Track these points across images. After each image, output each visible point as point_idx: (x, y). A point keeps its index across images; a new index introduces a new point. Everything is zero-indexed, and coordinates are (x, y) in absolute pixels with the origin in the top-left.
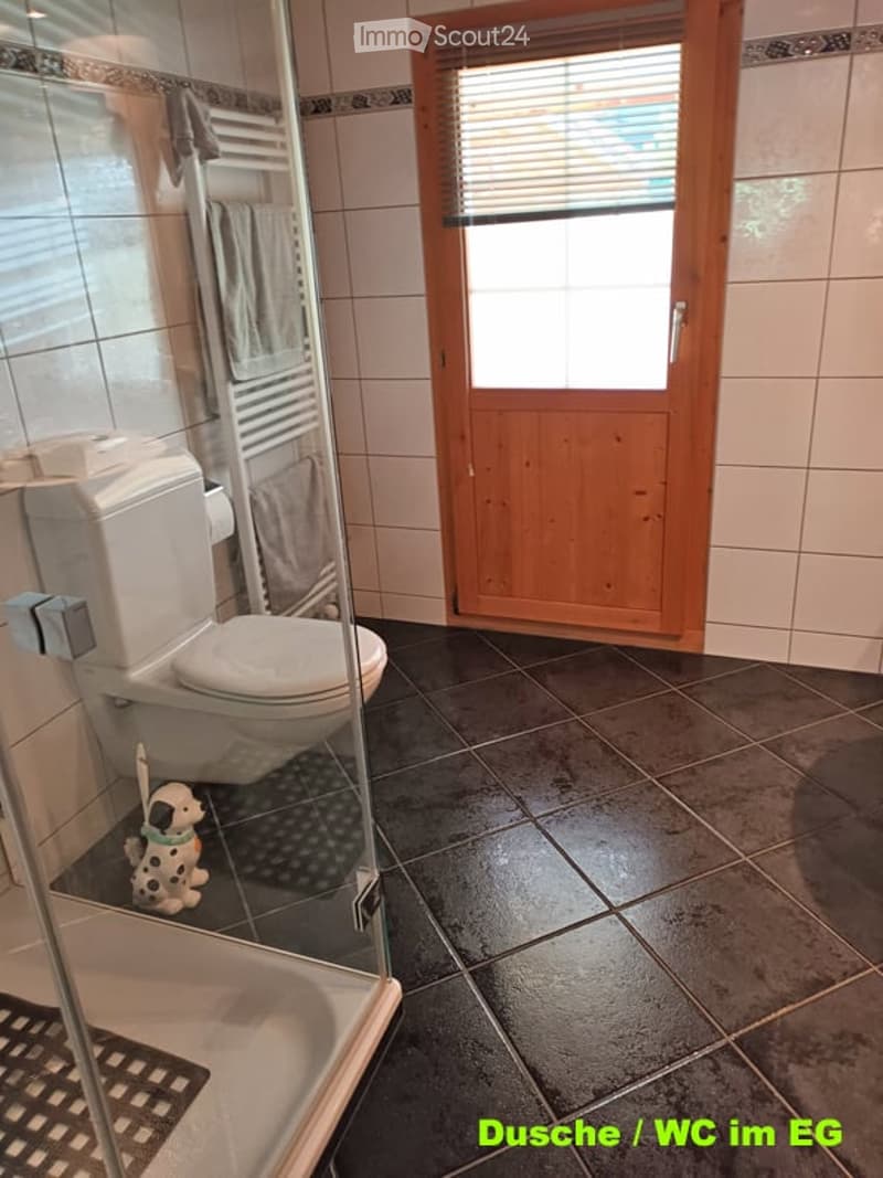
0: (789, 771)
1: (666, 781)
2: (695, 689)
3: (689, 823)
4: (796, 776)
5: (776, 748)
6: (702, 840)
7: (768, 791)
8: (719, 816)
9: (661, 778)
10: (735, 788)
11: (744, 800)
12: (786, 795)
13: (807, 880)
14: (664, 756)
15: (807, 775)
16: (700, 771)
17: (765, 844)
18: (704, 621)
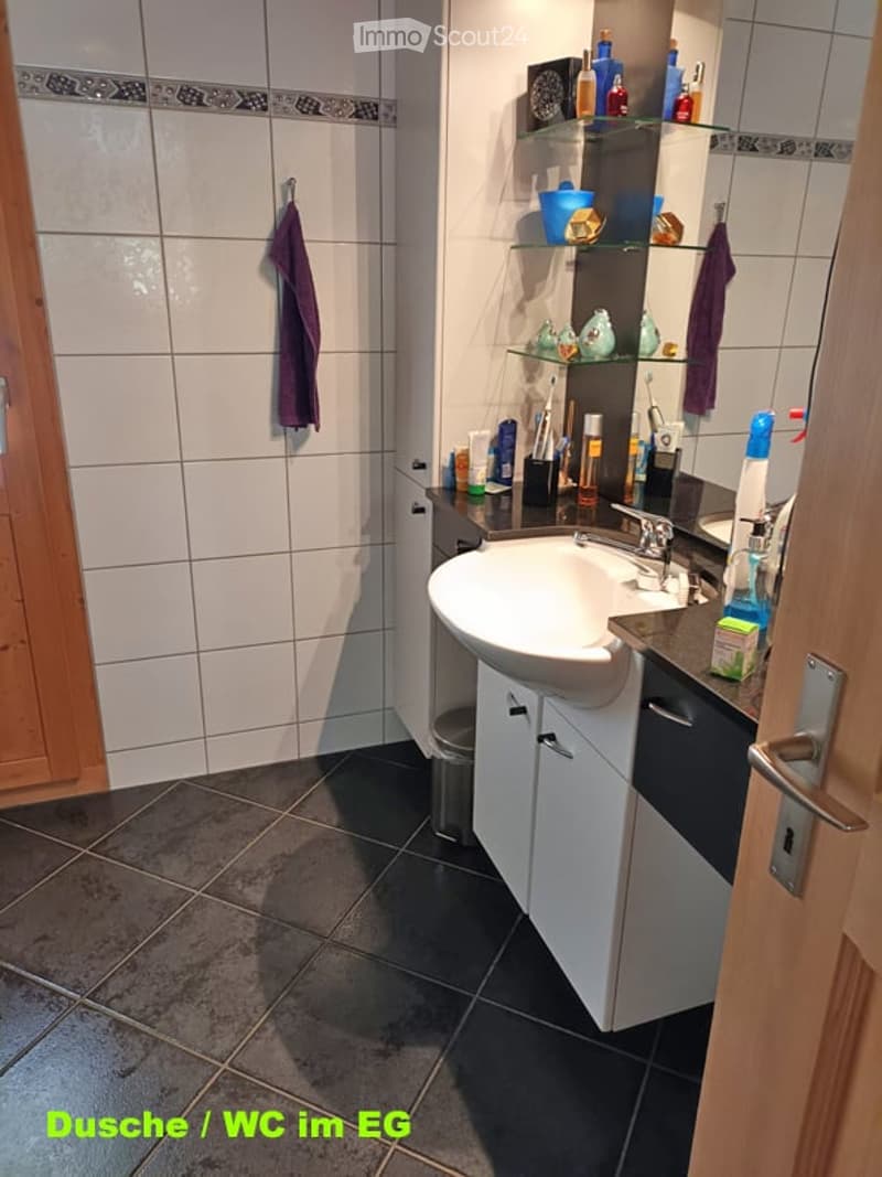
0: (242, 917)
1: (100, 995)
2: (109, 846)
3: (146, 1044)
4: (253, 920)
5: (220, 890)
6: (167, 1065)
7: (226, 954)
8: (179, 1017)
9: (94, 993)
10: (190, 968)
11: (203, 980)
12: (246, 951)
13: (297, 1060)
14: (91, 957)
15: (263, 915)
16: (141, 960)
17: (242, 1032)
18: (104, 752)
